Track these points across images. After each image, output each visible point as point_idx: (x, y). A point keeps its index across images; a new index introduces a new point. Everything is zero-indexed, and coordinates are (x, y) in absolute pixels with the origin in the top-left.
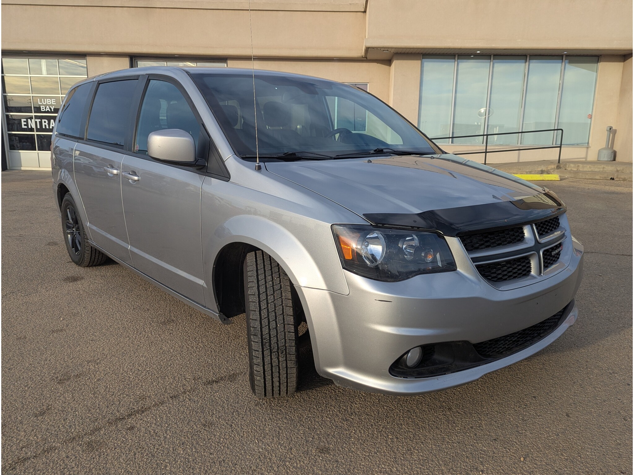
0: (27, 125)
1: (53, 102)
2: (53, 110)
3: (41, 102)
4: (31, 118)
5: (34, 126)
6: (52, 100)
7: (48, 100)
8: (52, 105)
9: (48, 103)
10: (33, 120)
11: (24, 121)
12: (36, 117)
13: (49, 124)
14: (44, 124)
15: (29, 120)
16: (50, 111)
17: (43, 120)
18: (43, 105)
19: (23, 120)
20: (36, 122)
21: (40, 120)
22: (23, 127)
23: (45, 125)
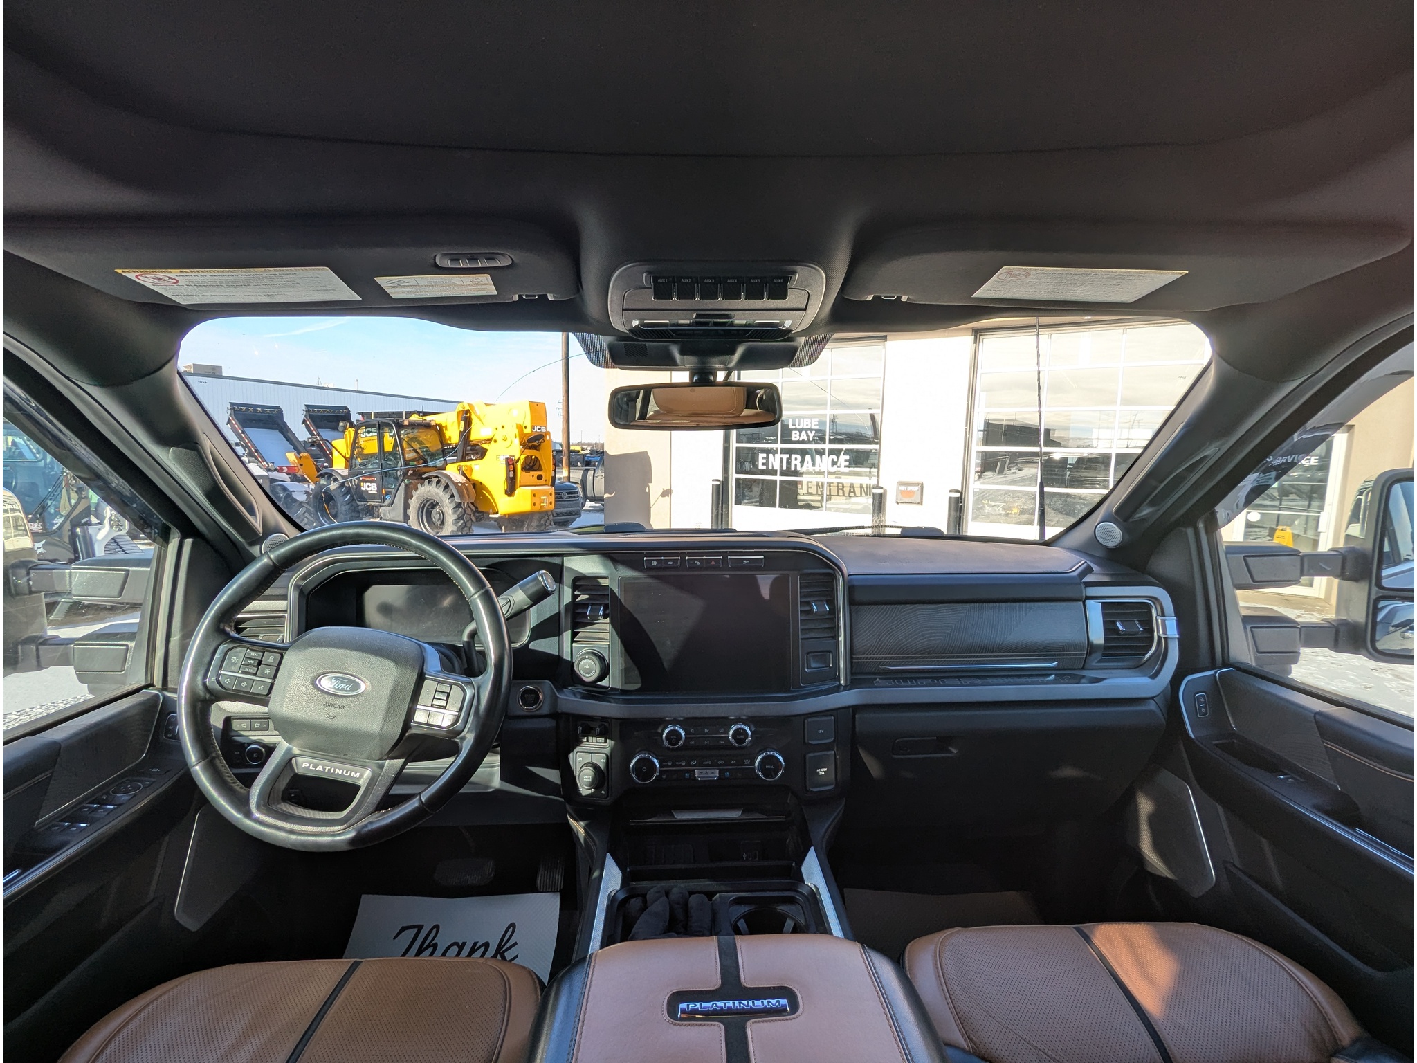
0: (766, 464)
1: (813, 423)
2: (811, 439)
3: (793, 425)
4: (774, 452)
5: (777, 467)
6: (813, 420)
7: (805, 420)
8: (811, 430)
9: (805, 427)
10: (778, 456)
11: (763, 458)
12: (784, 451)
13: (802, 462)
14: (793, 462)
15: (771, 455)
16: (806, 439)
17: (793, 456)
18: (796, 429)
19: (761, 456)
20: (781, 459)
21: (788, 456)
22: (761, 467)
23: (796, 465)
